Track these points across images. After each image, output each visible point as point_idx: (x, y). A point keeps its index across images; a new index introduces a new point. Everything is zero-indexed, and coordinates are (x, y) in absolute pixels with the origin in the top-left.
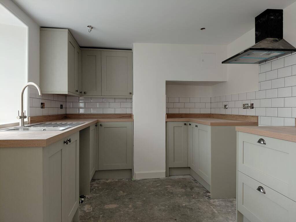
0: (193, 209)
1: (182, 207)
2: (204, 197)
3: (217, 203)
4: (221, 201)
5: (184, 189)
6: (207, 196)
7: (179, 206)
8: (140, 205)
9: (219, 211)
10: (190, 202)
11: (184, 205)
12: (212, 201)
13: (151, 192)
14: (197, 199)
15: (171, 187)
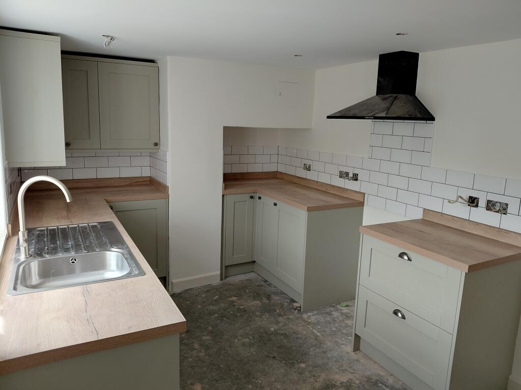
0: (288, 334)
1: (272, 333)
2: (293, 311)
3: (313, 319)
4: (317, 314)
5: (258, 300)
6: (295, 309)
7: (266, 333)
8: (210, 341)
9: (322, 333)
10: (278, 323)
11: (272, 329)
12: (305, 316)
13: (214, 315)
14: (285, 315)
15: (238, 299)
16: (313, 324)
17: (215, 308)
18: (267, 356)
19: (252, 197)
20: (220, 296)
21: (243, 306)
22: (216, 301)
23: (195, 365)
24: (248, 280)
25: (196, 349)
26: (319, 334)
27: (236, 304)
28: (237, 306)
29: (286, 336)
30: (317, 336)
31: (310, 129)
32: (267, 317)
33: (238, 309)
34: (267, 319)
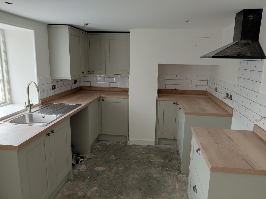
0: (160, 181)
1: (153, 178)
2: (176, 170)
5: (163, 160)
6: (179, 170)
7: (150, 176)
8: (121, 171)
9: (180, 188)
10: (161, 174)
11: (155, 176)
12: (180, 176)
13: (135, 159)
14: (169, 172)
15: (154, 156)
16: (180, 181)
17: (140, 157)
18: (138, 188)
19: (174, 103)
20: (147, 152)
21: (153, 160)
22: (144, 154)
23: (104, 178)
24: (169, 148)
25: (112, 172)
26: (177, 187)
27: (151, 158)
28: (150, 159)
29: (158, 182)
30: (175, 188)
31: (219, 65)
32: (159, 169)
33: (150, 161)
34: (158, 170)
